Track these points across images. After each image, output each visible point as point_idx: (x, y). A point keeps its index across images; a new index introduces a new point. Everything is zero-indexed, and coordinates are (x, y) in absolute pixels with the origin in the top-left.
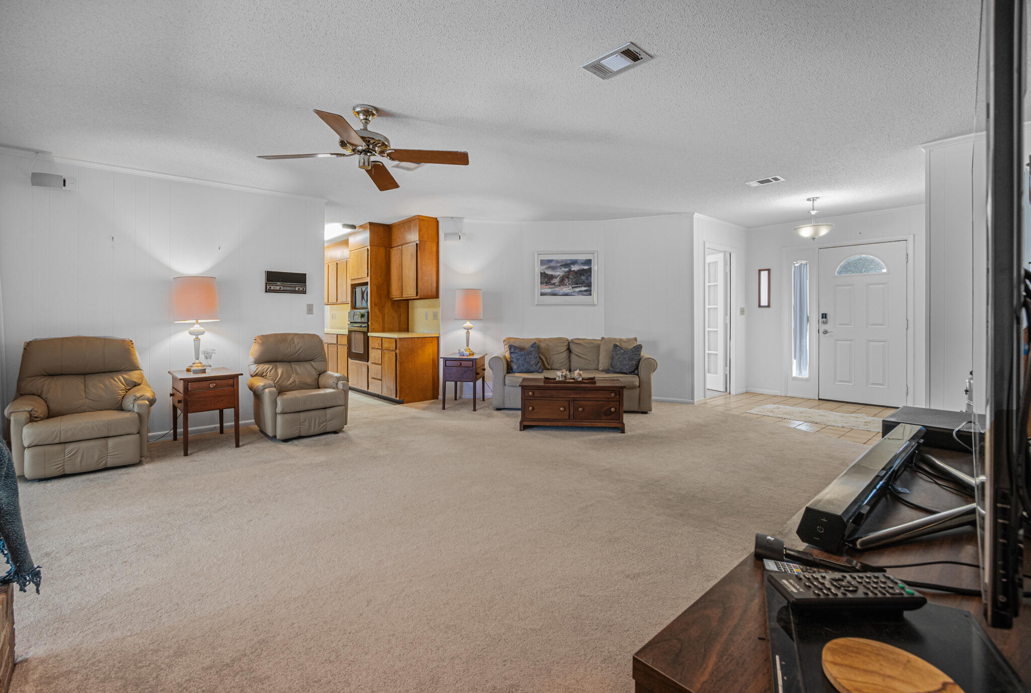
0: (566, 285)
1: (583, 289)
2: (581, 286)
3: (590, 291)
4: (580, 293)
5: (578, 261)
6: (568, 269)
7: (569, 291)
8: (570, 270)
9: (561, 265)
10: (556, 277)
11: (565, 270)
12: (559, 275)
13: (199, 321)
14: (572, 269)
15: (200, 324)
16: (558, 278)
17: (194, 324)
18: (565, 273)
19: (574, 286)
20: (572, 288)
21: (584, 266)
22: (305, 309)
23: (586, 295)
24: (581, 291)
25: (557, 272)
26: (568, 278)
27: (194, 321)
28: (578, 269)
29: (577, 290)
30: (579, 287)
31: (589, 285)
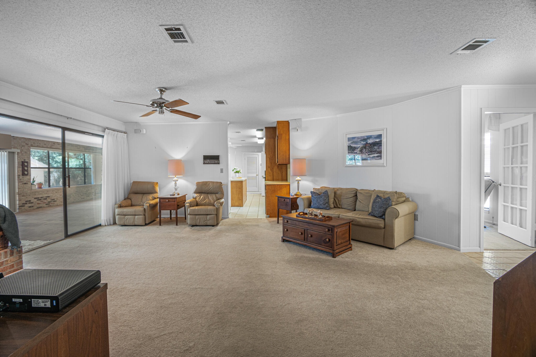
0: (364, 153)
1: (376, 155)
2: (374, 154)
3: (381, 156)
4: (374, 158)
5: (372, 136)
6: (365, 142)
7: (366, 157)
8: (367, 142)
9: (361, 140)
10: (358, 148)
11: (364, 143)
12: (359, 147)
13: (176, 176)
14: (368, 142)
15: (177, 177)
16: (359, 149)
17: (175, 177)
18: (364, 145)
19: (369, 153)
20: (368, 155)
21: (376, 139)
22: (220, 171)
23: (378, 159)
24: (374, 157)
25: (358, 145)
26: (365, 148)
27: (175, 176)
28: (372, 142)
29: (372, 156)
30: (373, 154)
31: (380, 152)
